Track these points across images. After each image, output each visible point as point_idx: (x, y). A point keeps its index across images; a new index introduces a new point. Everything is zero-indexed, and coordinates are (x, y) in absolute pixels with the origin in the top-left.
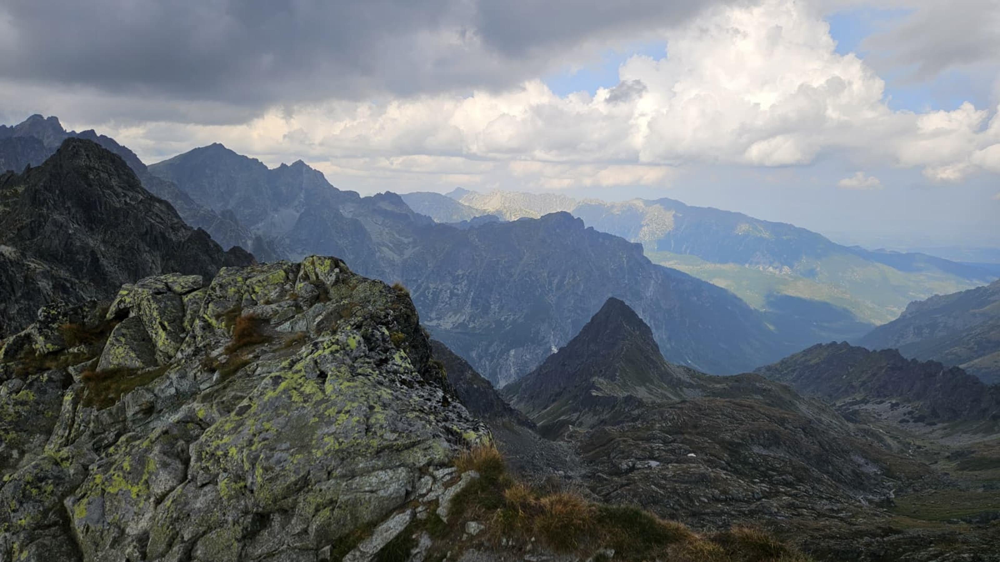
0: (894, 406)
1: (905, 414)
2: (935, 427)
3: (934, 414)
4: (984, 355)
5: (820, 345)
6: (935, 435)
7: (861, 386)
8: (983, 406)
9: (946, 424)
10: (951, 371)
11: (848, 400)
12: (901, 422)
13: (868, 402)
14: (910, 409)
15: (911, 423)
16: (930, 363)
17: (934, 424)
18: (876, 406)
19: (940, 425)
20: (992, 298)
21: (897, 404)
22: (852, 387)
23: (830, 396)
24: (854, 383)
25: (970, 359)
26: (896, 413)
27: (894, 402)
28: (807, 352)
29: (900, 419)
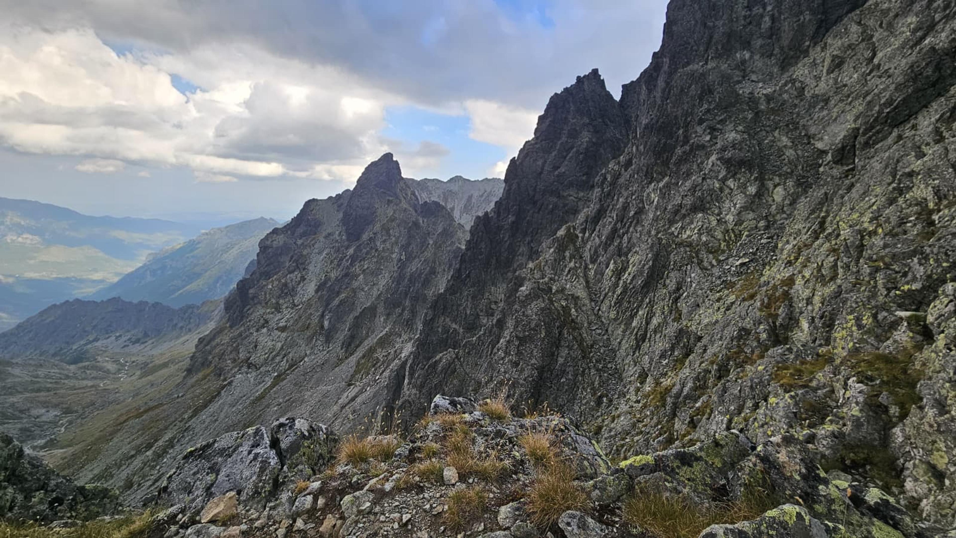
0: (117, 338)
1: (125, 341)
2: (146, 344)
3: (146, 335)
4: (192, 283)
5: (55, 306)
6: (146, 349)
7: (93, 329)
8: (175, 322)
9: (154, 340)
10: (153, 305)
11: (82, 342)
12: (123, 348)
13: (99, 339)
14: (129, 337)
15: (131, 346)
16: (141, 303)
17: (146, 342)
18: (105, 341)
19: (150, 342)
20: (198, 246)
21: (120, 336)
22: (85, 331)
23: (67, 343)
24: (87, 329)
25: (184, 287)
26: (119, 342)
27: (118, 334)
28: (42, 313)
29: (122, 346)
